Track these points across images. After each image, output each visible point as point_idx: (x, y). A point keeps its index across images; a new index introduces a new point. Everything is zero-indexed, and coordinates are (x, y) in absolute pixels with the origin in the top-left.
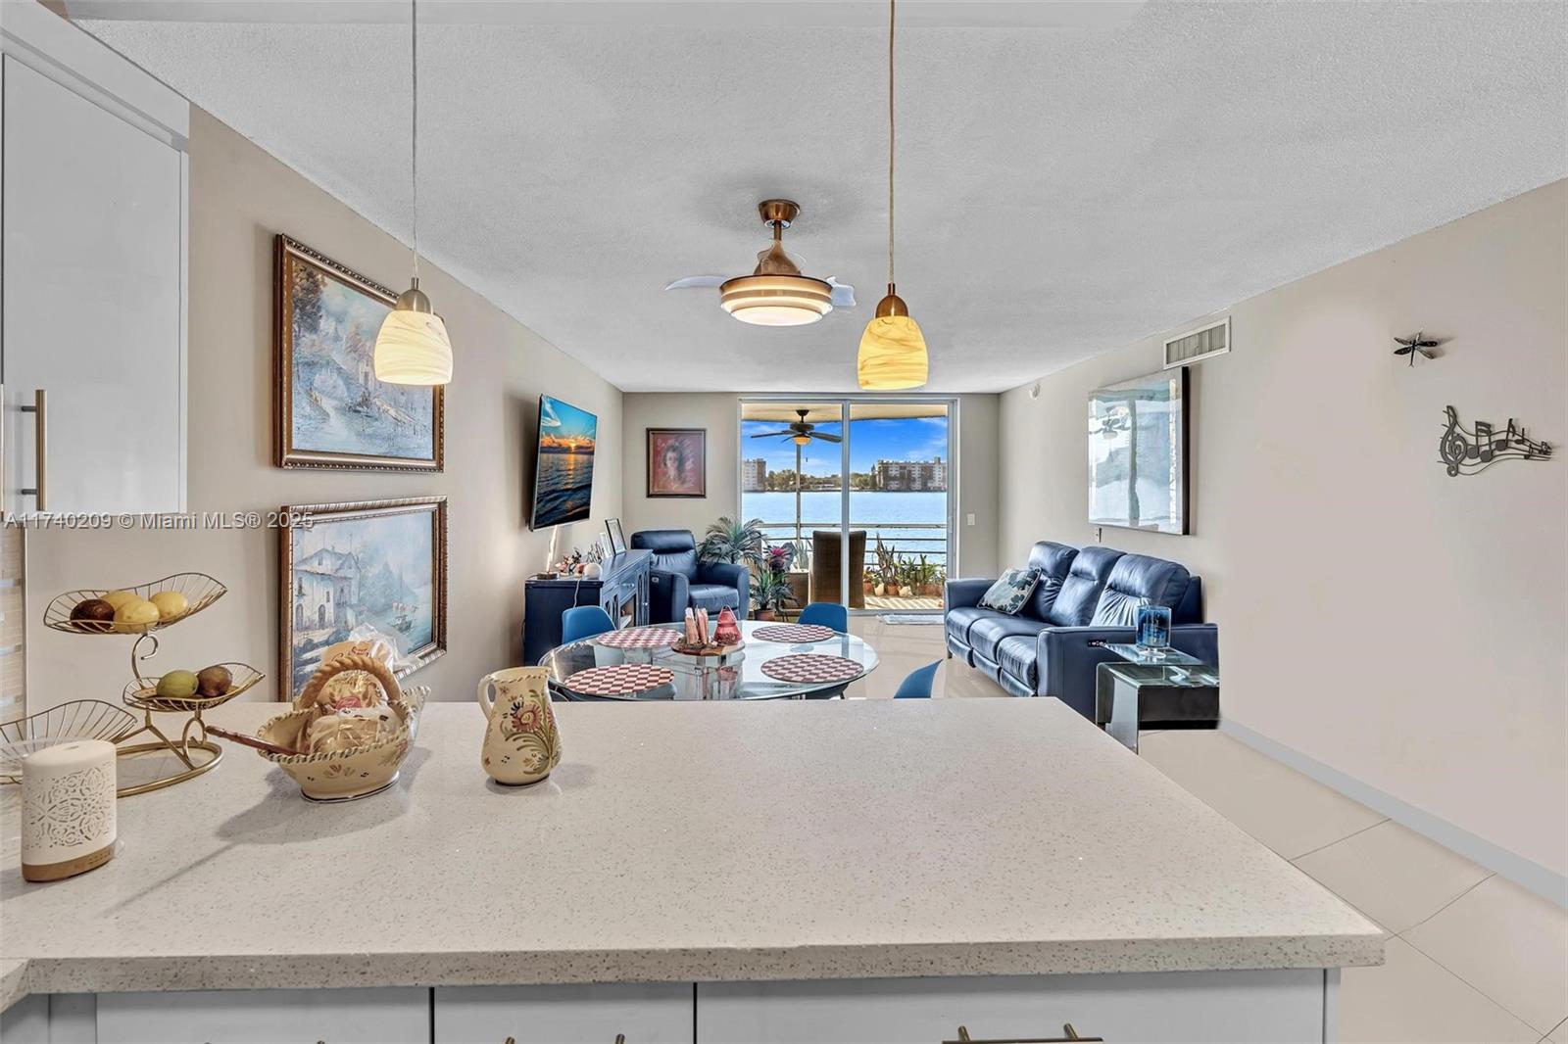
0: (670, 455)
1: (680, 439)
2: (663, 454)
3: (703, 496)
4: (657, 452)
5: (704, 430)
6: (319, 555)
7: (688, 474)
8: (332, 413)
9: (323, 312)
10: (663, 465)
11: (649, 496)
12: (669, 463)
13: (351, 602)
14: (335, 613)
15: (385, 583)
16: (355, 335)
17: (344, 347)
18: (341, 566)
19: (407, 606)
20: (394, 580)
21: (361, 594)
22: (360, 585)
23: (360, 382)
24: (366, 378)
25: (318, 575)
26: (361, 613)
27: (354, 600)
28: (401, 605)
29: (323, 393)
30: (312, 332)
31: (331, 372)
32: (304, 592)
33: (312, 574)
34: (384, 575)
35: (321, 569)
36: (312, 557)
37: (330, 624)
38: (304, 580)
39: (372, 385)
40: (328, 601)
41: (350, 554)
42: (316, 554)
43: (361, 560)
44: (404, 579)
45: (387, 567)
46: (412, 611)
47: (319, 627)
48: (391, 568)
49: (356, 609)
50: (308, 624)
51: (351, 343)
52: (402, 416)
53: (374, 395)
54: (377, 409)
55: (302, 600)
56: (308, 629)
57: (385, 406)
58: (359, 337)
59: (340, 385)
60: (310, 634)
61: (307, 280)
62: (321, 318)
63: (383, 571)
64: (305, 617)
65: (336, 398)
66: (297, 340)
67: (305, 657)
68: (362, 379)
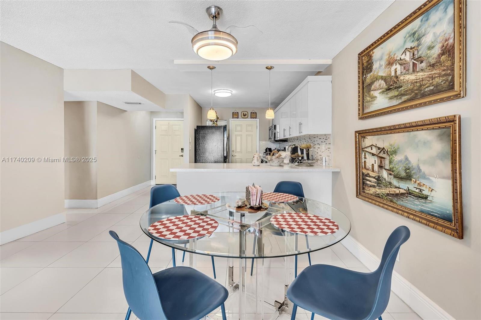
6: (372, 147)
13: (385, 168)
14: (378, 169)
15: (405, 165)
16: (389, 57)
17: (384, 67)
18: (380, 152)
19: (424, 185)
20: (412, 166)
21: (391, 166)
22: (390, 162)
23: (392, 75)
24: (396, 72)
25: (371, 153)
26: (390, 174)
27: (387, 167)
28: (419, 182)
29: (375, 90)
30: (370, 73)
31: (378, 81)
32: (366, 157)
33: (369, 152)
34: (405, 162)
35: (372, 152)
36: (368, 147)
37: (376, 172)
38: (366, 153)
39: (398, 73)
40: (375, 163)
41: (384, 148)
42: (370, 146)
43: (389, 151)
44: (421, 168)
45: (407, 159)
46: (429, 190)
47: (372, 171)
48: (409, 160)
49: (387, 171)
50: (368, 168)
51: (387, 62)
52: (420, 75)
53: (400, 76)
54: (402, 81)
55: (366, 160)
56: (368, 170)
57: (407, 77)
58: (391, 57)
59: (383, 83)
60: (369, 172)
61: (368, 58)
62: (373, 65)
63: (404, 160)
64: (367, 165)
65: (380, 89)
66: (365, 79)
67: (367, 178)
68: (393, 73)
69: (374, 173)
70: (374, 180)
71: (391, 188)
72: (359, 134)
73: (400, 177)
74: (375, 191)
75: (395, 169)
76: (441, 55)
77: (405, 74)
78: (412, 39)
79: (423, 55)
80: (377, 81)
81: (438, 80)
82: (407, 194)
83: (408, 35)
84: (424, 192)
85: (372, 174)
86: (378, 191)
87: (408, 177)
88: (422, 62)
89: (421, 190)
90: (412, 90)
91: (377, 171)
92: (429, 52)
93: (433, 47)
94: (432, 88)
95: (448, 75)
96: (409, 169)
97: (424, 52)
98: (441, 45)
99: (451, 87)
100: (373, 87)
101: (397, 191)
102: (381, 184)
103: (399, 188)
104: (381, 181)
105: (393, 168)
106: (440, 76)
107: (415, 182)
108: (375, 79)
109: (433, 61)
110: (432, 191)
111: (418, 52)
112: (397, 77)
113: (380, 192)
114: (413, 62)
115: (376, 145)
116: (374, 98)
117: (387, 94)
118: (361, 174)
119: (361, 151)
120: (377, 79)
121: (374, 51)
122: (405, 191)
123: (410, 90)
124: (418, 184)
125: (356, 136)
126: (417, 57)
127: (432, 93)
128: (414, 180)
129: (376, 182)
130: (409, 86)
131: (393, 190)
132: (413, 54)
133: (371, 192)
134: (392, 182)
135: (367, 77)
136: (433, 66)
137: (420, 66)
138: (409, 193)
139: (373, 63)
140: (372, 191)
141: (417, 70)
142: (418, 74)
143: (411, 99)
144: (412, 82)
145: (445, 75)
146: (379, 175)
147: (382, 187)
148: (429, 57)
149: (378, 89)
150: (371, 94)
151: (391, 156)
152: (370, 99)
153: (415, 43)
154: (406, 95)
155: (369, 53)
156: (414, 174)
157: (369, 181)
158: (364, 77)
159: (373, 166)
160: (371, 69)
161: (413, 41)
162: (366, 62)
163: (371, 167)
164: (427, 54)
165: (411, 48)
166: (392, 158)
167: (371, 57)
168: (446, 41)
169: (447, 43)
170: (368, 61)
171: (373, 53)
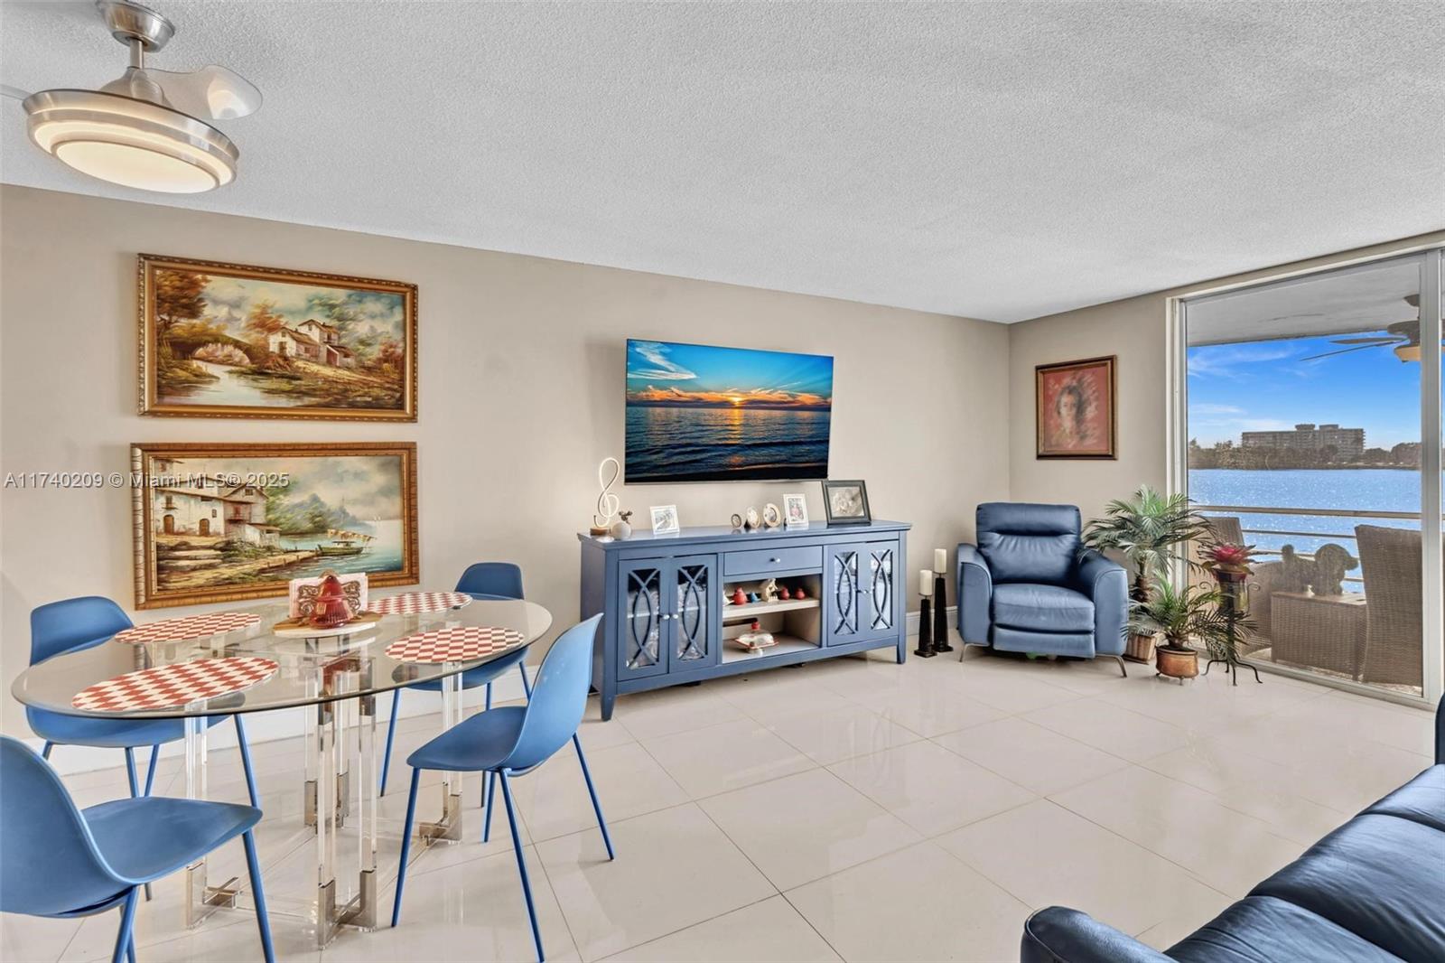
0: (1066, 399)
1: (1078, 376)
2: (1056, 399)
3: (1110, 457)
4: (1048, 398)
5: (1112, 359)
7: (1089, 425)
9: (207, 302)
10: (1055, 414)
11: (1040, 457)
12: (1064, 411)
13: (252, 522)
14: (226, 526)
15: (312, 511)
16: (262, 314)
17: (243, 325)
18: (234, 492)
19: (354, 534)
20: (329, 510)
21: (270, 516)
22: (268, 510)
23: (270, 350)
24: (282, 346)
25: (198, 496)
26: (269, 532)
27: (257, 520)
28: (343, 532)
29: (210, 361)
30: (190, 317)
31: (222, 346)
32: (173, 506)
33: (187, 494)
34: (311, 505)
37: (219, 534)
38: (174, 498)
39: (291, 352)
40: (214, 517)
43: (266, 489)
44: (348, 511)
45: (315, 499)
46: (363, 540)
47: (201, 535)
48: (322, 500)
49: (261, 527)
50: (182, 530)
51: (255, 320)
52: (345, 375)
53: (295, 360)
54: (301, 370)
55: (172, 513)
56: (182, 534)
57: (314, 368)
58: (267, 316)
59: (239, 355)
60: (186, 539)
61: (181, 281)
62: (204, 306)
63: (308, 502)
64: (178, 525)
65: (231, 364)
66: (167, 325)
67: (178, 553)
68: (274, 348)
69: (208, 539)
70: (212, 552)
71: (272, 556)
72: (143, 450)
73: (298, 531)
74: (215, 575)
75: (282, 520)
76: (380, 361)
77: (306, 360)
79: (349, 347)
80: (219, 345)
81: (376, 392)
82: (318, 556)
83: (316, 301)
84: (353, 545)
85: (195, 541)
86: (226, 572)
87: (320, 529)
88: (346, 356)
89: (347, 544)
90: (328, 393)
91: (222, 532)
92: (361, 347)
93: (369, 345)
94: (370, 399)
95: (395, 390)
96: (320, 516)
97: (352, 344)
98: (383, 347)
99: (400, 405)
100: (200, 352)
101: (292, 557)
102: (237, 555)
103: (296, 551)
104: (235, 550)
105: (279, 518)
106: (381, 387)
107: (336, 533)
108: (209, 339)
109: (368, 363)
110: (368, 540)
111: (339, 338)
112: (286, 359)
113: (235, 573)
114: (328, 350)
116: (201, 378)
117: (254, 380)
118: (153, 548)
119: (152, 492)
120: (217, 339)
121: (209, 277)
122: (311, 554)
123: (322, 390)
124: (343, 535)
125: (133, 459)
126: (336, 344)
127: (368, 406)
128: (333, 531)
129: (217, 555)
130: (320, 383)
131: (278, 559)
132: (329, 338)
133: (201, 582)
134: (277, 547)
135: (176, 322)
136: (369, 370)
137: (340, 359)
138: (322, 553)
139: (201, 300)
140: (201, 578)
141: (338, 364)
142: (340, 371)
143: (327, 406)
144: (326, 380)
145: (389, 389)
146: (230, 538)
147: (241, 561)
148: (361, 354)
149: (221, 363)
150: (195, 366)
151: (271, 499)
152: (191, 375)
153: (334, 323)
154: (315, 396)
155: (184, 272)
156: (331, 521)
157: (187, 558)
158: (162, 319)
159: (204, 524)
160: (193, 310)
161: (328, 316)
162: (174, 288)
163: (196, 527)
164: (359, 349)
165: (324, 325)
166: (273, 502)
167: (195, 285)
168: (391, 347)
169: (392, 349)
170: (181, 289)
171: (207, 281)
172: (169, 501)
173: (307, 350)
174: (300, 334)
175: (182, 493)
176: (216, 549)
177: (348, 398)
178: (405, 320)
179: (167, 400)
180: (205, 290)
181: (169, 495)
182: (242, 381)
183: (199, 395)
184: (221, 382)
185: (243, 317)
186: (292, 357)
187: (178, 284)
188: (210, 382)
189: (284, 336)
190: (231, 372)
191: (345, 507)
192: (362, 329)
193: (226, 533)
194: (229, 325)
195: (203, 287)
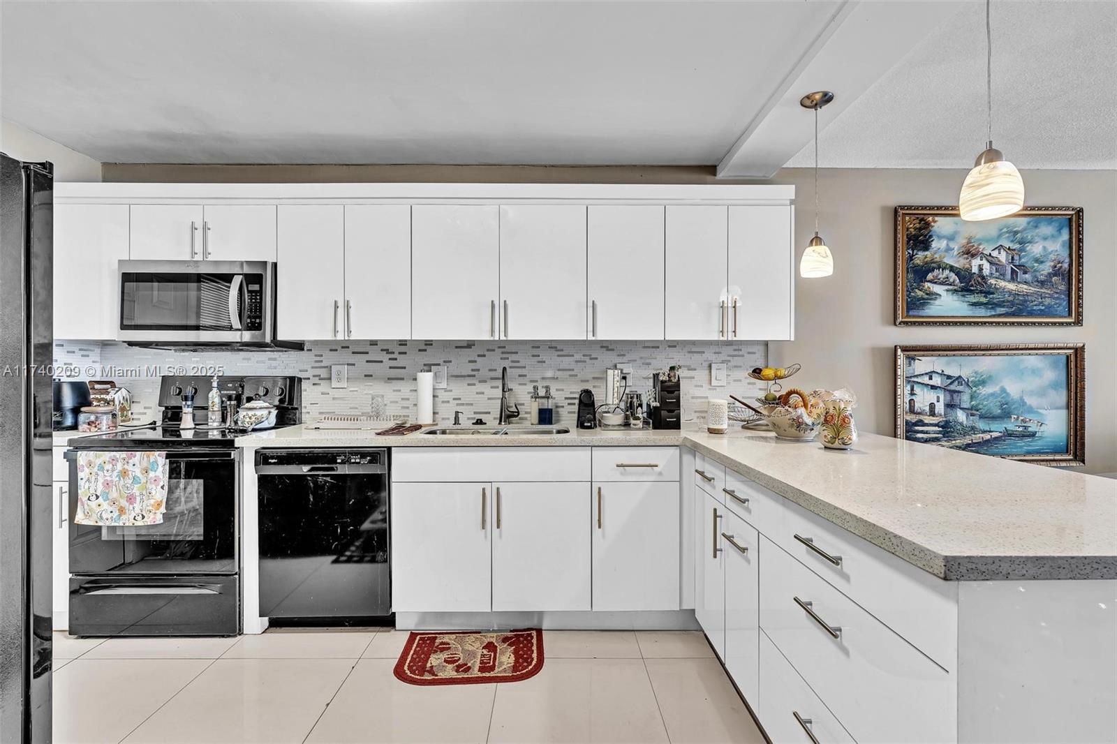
6: (930, 375)
8: (944, 294)
9: (934, 238)
13: (962, 407)
14: (944, 410)
15: (999, 399)
16: (968, 244)
17: (955, 253)
18: (951, 383)
19: (1030, 420)
20: (1013, 400)
21: (973, 403)
22: (972, 398)
23: (973, 271)
24: (981, 269)
25: (928, 385)
26: (972, 415)
27: (965, 405)
28: (1022, 418)
29: (935, 283)
30: (924, 251)
31: (943, 270)
32: (915, 392)
33: (923, 384)
34: (1000, 395)
35: (931, 382)
36: (922, 375)
37: (941, 415)
38: (915, 386)
39: (986, 272)
40: (938, 401)
41: (960, 377)
42: (926, 374)
43: (971, 382)
44: (1026, 400)
45: (1003, 390)
46: (1037, 425)
47: (930, 415)
48: (1008, 391)
49: (966, 411)
50: (919, 411)
51: (963, 249)
52: (1024, 288)
53: (989, 278)
54: (993, 286)
55: (913, 397)
56: (919, 413)
57: (1002, 284)
58: (971, 244)
59: (953, 277)
60: (921, 417)
61: (920, 223)
62: (932, 241)
63: (999, 392)
64: (917, 406)
65: (948, 284)
66: (911, 258)
67: (916, 428)
68: (975, 270)
69: (934, 418)
70: (937, 429)
71: (975, 434)
72: (901, 351)
73: (992, 415)
75: (981, 406)
76: (1050, 275)
77: (996, 278)
78: (1012, 238)
79: (1026, 265)
80: (941, 270)
82: (1005, 436)
83: (1005, 230)
84: (1030, 429)
85: (927, 419)
87: (1006, 415)
88: (1025, 273)
89: (1026, 428)
90: (1012, 304)
91: (943, 414)
92: (1036, 265)
93: (1042, 262)
96: (1006, 404)
97: (1029, 263)
98: (1052, 264)
100: (930, 276)
101: (987, 437)
102: (952, 432)
103: (990, 432)
104: (951, 428)
105: (979, 404)
106: (1051, 297)
107: (1018, 418)
108: (935, 266)
109: (1042, 278)
110: (1041, 425)
111: (1020, 259)
112: (983, 278)
114: (1012, 268)
115: (943, 371)
116: (932, 296)
117: (963, 296)
118: (904, 423)
119: (904, 382)
120: (940, 266)
121: (936, 219)
122: (1002, 434)
123: (1008, 301)
124: (1022, 420)
125: (896, 357)
126: (1018, 264)
127: (1042, 314)
128: (1015, 416)
129: (940, 431)
130: (1006, 296)
131: (978, 437)
132: (1013, 258)
134: (978, 427)
135: (916, 254)
136: (1042, 283)
137: (1021, 276)
138: (1009, 434)
139: (931, 236)
141: (1019, 280)
142: (1021, 285)
143: (1013, 315)
144: (1010, 292)
145: (1058, 298)
146: (947, 419)
147: (955, 437)
148: (1035, 271)
149: (942, 283)
150: (926, 287)
151: (974, 389)
152: (924, 294)
153: (1017, 246)
154: (1003, 307)
155: (923, 216)
156: (1014, 409)
157: (922, 432)
158: (909, 253)
159: (932, 406)
160: (926, 246)
161: (1012, 241)
162: (915, 229)
163: (927, 409)
164: (1034, 267)
165: (1009, 249)
166: (975, 392)
167: (928, 225)
168: (1059, 263)
169: (1060, 265)
170: (920, 229)
171: (935, 222)
172: (912, 389)
173: (997, 271)
174: (993, 257)
175: (920, 383)
176: (939, 427)
177: (1027, 307)
178: (1071, 239)
179: (911, 313)
180: (933, 229)
181: (913, 384)
182: (955, 297)
183: (930, 309)
184: (942, 298)
185: (956, 246)
186: (987, 276)
187: (918, 226)
188: (936, 299)
189: (981, 260)
190: (947, 291)
191: (1024, 398)
192: (1036, 249)
193: (945, 415)
194: (946, 254)
195: (933, 227)
